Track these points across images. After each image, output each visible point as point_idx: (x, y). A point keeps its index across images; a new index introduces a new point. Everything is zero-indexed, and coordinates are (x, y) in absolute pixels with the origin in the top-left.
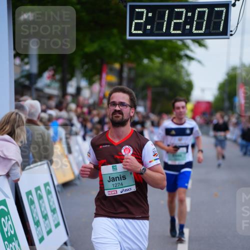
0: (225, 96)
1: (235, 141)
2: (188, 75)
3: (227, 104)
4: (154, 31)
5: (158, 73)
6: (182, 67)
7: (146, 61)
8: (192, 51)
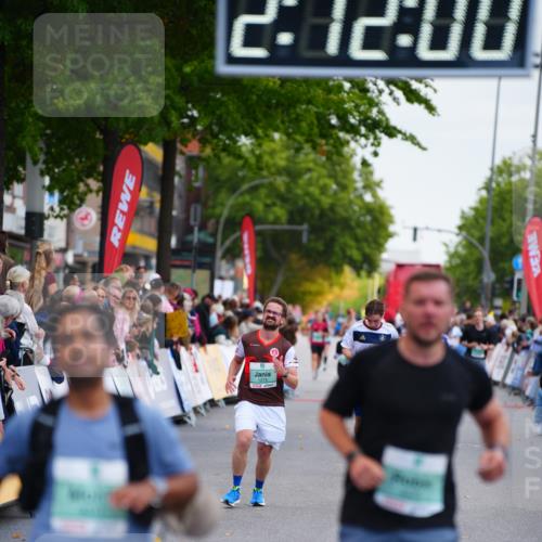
0: (486, 255)
1: (517, 390)
2: (370, 186)
3: (489, 277)
5: (280, 182)
7: (245, 142)
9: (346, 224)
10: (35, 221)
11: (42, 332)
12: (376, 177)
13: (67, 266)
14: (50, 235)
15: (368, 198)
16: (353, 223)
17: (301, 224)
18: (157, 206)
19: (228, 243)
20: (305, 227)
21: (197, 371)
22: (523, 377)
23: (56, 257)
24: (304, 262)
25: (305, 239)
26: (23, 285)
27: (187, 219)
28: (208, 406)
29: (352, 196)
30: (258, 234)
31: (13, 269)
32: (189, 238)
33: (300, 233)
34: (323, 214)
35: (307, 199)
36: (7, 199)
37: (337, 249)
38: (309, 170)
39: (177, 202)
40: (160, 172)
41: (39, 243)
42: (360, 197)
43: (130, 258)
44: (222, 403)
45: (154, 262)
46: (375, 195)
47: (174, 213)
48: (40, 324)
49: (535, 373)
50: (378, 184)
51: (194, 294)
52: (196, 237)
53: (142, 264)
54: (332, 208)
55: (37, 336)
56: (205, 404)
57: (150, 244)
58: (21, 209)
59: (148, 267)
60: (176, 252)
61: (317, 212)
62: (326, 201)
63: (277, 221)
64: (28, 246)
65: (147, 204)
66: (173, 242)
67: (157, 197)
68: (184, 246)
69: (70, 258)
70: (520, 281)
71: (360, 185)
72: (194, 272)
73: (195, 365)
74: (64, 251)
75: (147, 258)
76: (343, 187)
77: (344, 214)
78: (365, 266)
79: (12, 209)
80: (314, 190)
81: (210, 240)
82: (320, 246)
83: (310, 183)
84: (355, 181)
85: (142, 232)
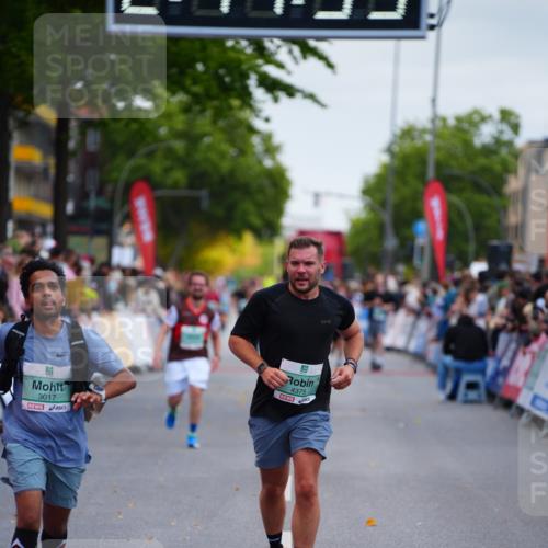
0: (387, 217)
1: (419, 357)
2: (271, 149)
3: (391, 243)
4: (194, 8)
5: (179, 146)
6: (252, 130)
8: (280, 66)
9: (246, 190)
12: (276, 140)
15: (268, 163)
16: (253, 189)
17: (201, 188)
18: (52, 171)
19: (126, 209)
20: (204, 193)
22: (426, 344)
25: (205, 204)
27: (83, 186)
30: (157, 199)
32: (85, 203)
33: (196, 201)
34: (223, 180)
39: (72, 166)
40: (53, 136)
42: (260, 162)
43: (25, 224)
45: (50, 228)
46: (274, 158)
47: (71, 178)
49: (437, 339)
50: (277, 149)
51: (92, 261)
52: (93, 203)
53: (38, 230)
54: (232, 173)
57: (46, 210)
59: (44, 234)
60: (73, 218)
61: (216, 178)
62: (225, 166)
63: (175, 186)
65: (40, 170)
66: (70, 208)
67: (52, 162)
68: (81, 212)
70: (422, 248)
71: (259, 149)
72: (91, 238)
75: (43, 225)
76: (242, 152)
78: (267, 231)
80: (213, 156)
81: (107, 206)
82: (220, 212)
85: (37, 197)
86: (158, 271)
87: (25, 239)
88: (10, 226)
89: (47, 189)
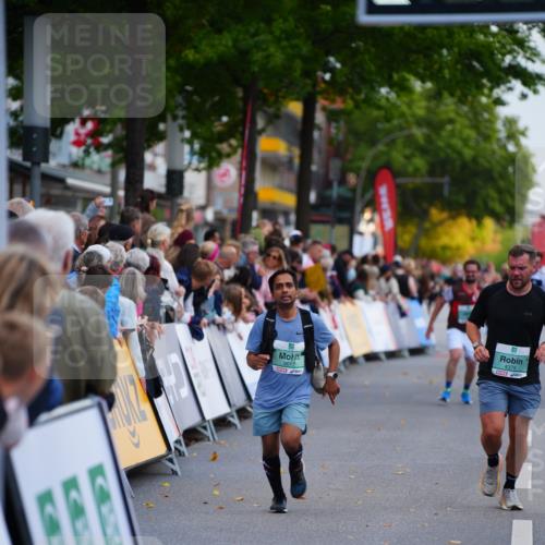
5: (419, 133)
9: (489, 176)
10: (175, 179)
11: (182, 290)
12: (521, 125)
13: (206, 223)
14: (191, 193)
15: (511, 148)
16: (496, 175)
17: (442, 175)
18: (297, 161)
19: (368, 196)
20: (446, 180)
21: (336, 327)
23: (197, 215)
24: (445, 215)
25: (446, 192)
26: (163, 243)
27: (327, 174)
28: (347, 363)
29: (495, 147)
31: (154, 227)
32: (328, 193)
33: (441, 186)
34: (464, 166)
35: (449, 151)
36: (148, 157)
37: (479, 202)
38: (451, 121)
39: (316, 156)
40: (299, 127)
41: (179, 201)
42: (504, 147)
43: (269, 213)
44: (362, 360)
45: (293, 217)
46: (518, 144)
47: (314, 168)
48: (181, 282)
50: (523, 134)
51: (333, 249)
52: (335, 191)
54: (475, 160)
55: (178, 294)
56: (344, 361)
57: (289, 200)
58: (162, 168)
59: (287, 223)
60: (315, 207)
61: (458, 163)
62: (468, 153)
63: (416, 173)
64: (168, 203)
65: (285, 160)
66: (313, 197)
67: (296, 152)
68: (323, 201)
69: (210, 215)
71: (503, 135)
72: (333, 227)
73: (334, 320)
74: (203, 208)
75: (286, 214)
76: (487, 138)
77: (486, 165)
78: (507, 218)
79: (153, 167)
80: (457, 142)
81: (349, 195)
82: (462, 199)
83: (452, 134)
84: (499, 131)
85: (281, 187)
86: (398, 258)
87: (268, 228)
88: (255, 215)
89: (291, 179)
